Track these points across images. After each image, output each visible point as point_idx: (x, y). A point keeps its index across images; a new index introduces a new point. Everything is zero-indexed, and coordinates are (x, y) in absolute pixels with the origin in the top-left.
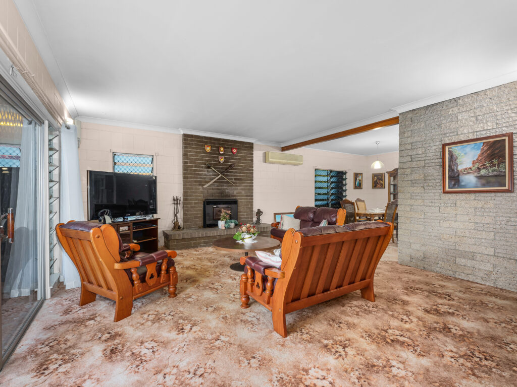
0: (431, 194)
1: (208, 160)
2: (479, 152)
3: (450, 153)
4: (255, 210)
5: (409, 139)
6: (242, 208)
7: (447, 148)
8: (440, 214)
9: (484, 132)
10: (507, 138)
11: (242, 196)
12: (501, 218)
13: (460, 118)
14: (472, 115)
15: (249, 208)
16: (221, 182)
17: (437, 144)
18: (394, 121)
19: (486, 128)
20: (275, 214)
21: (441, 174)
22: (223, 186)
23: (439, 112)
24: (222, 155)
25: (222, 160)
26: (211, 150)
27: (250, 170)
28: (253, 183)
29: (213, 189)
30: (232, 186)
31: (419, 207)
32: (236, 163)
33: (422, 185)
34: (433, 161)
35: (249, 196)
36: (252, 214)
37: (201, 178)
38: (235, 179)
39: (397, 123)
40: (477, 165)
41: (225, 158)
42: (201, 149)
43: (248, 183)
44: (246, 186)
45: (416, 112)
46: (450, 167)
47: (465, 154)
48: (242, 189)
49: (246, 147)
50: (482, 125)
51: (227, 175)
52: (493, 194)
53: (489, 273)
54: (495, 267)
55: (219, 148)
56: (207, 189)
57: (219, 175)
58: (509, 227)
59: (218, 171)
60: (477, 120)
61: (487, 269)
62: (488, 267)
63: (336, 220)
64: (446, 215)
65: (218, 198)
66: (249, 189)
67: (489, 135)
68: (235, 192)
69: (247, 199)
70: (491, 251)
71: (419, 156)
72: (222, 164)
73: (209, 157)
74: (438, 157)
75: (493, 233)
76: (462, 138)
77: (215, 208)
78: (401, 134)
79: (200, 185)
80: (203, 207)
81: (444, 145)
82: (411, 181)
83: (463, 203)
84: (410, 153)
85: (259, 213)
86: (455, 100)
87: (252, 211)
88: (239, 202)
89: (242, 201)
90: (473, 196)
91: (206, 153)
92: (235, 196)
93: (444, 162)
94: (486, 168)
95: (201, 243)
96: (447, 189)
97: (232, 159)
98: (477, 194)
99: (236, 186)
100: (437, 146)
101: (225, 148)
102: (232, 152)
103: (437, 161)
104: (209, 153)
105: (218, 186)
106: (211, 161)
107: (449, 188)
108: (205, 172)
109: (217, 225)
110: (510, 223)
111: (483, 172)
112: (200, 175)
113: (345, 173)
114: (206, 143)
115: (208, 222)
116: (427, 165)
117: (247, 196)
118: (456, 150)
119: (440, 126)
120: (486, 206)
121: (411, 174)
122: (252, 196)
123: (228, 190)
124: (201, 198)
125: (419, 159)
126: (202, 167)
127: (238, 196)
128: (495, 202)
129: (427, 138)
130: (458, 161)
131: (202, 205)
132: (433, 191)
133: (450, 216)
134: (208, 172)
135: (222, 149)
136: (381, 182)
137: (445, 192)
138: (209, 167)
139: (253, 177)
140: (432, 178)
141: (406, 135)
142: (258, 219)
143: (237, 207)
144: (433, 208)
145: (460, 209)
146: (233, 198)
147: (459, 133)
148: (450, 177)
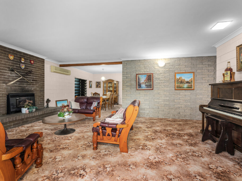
0: (133, 90)
1: (11, 66)
2: (145, 78)
3: (138, 77)
4: (45, 100)
5: (126, 70)
6: (37, 99)
7: (137, 75)
8: (135, 97)
9: (147, 72)
10: (152, 75)
11: (37, 91)
12: (151, 97)
13: (141, 66)
14: (144, 66)
15: (42, 98)
16: (22, 82)
17: (134, 73)
18: (120, 63)
19: (147, 71)
20: (56, 101)
21: (136, 83)
22: (24, 84)
23: (135, 63)
24: (23, 63)
25: (23, 67)
26: (14, 58)
27: (42, 75)
28: (44, 83)
29: (15, 86)
30: (30, 84)
31: (129, 95)
32: (34, 70)
33: (130, 87)
34: (133, 79)
35: (42, 91)
36: (44, 102)
37: (4, 78)
38: (33, 80)
39: (122, 63)
40: (145, 82)
41: (25, 66)
42: (5, 56)
43: (41, 83)
44: (40, 85)
45: (128, 61)
46: (138, 81)
47: (142, 78)
48: (37, 87)
49: (40, 61)
50: (146, 70)
51: (27, 78)
52: (149, 90)
53: (148, 114)
54: (149, 111)
55: (21, 58)
56: (11, 86)
57: (21, 77)
58: (152, 100)
59: (19, 74)
60: (145, 68)
61: (147, 112)
62: (148, 112)
63: (100, 101)
64: (137, 97)
65: (19, 93)
66: (42, 87)
67: (148, 73)
68: (33, 89)
69: (40, 93)
70: (148, 107)
71: (129, 77)
72: (23, 70)
73: (12, 63)
74: (135, 78)
75: (149, 102)
76: (141, 73)
77: (18, 99)
78: (123, 68)
79: (4, 83)
80: (6, 99)
81: (137, 74)
82: (127, 85)
83: (142, 93)
84: (126, 76)
85: (48, 101)
86: (140, 60)
87: (44, 100)
88: (35, 95)
89: (37, 94)
90: (144, 91)
91: (10, 60)
92: (33, 91)
93: (136, 80)
94: (147, 83)
95: (11, 125)
96: (138, 89)
97: (30, 67)
98: (145, 90)
99: (33, 85)
100: (135, 74)
101: (25, 59)
102: (31, 62)
103: (135, 79)
104: (12, 60)
105: (20, 84)
106: (14, 66)
107: (138, 88)
108: (8, 74)
109: (20, 111)
110: (152, 98)
111: (147, 84)
112: (5, 75)
113: (86, 81)
114: (10, 53)
115: (12, 110)
116: (131, 80)
117: (40, 91)
118: (140, 76)
119: (135, 68)
120: (147, 94)
121: (127, 83)
122: (44, 91)
123: (27, 87)
124: (5, 92)
125: (129, 78)
126: (6, 70)
127: (35, 91)
128: (149, 93)
129: (131, 71)
130: (140, 80)
131: (6, 98)
132: (133, 89)
133: (138, 97)
134: (11, 73)
135: (23, 59)
136: (99, 85)
137: (137, 90)
138: (12, 70)
139: (44, 79)
140: (133, 85)
141: (125, 69)
142: (48, 105)
143: (34, 98)
144: (133, 95)
145: (141, 95)
146: (31, 92)
147: (141, 71)
148: (138, 85)
